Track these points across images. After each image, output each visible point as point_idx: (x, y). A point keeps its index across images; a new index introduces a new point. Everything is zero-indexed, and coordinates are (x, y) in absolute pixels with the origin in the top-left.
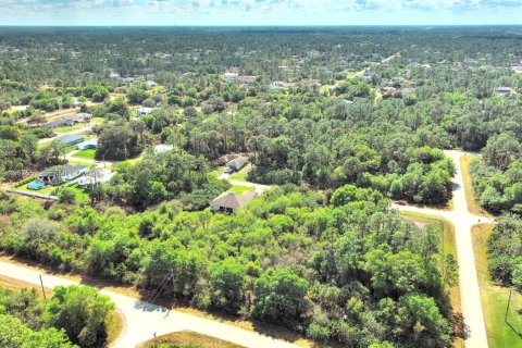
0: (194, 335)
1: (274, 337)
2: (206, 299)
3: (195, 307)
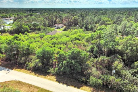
1: (67, 85)
2: (32, 65)
3: (26, 69)
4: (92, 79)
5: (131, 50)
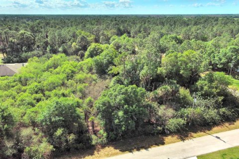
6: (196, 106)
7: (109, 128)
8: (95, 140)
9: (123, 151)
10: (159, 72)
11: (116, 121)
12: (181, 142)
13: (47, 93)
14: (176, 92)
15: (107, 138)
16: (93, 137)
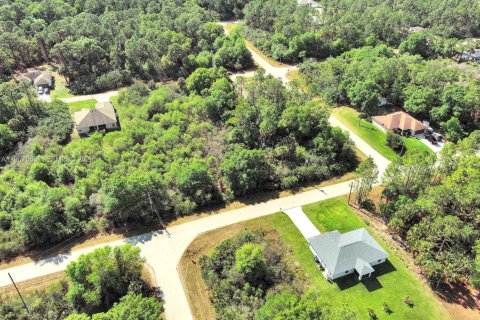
0: (209, 233)
1: (264, 201)
4: (286, 181)
5: (304, 127)
6: (310, 163)
7: (235, 187)
8: (225, 197)
9: (247, 204)
10: (279, 126)
11: (242, 182)
12: (293, 196)
13: (168, 152)
14: (293, 151)
15: (234, 194)
16: (223, 194)
